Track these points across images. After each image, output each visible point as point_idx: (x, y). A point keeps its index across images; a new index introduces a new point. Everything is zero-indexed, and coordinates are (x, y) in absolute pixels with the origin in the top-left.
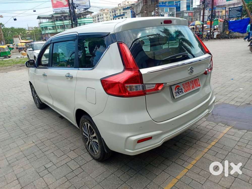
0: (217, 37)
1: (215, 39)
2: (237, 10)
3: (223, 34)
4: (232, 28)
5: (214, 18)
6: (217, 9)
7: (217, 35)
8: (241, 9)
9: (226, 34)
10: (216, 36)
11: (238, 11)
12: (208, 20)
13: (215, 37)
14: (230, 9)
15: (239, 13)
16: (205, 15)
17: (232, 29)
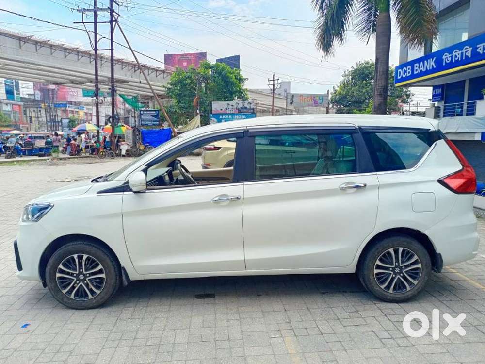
0: (127, 154)
1: (124, 156)
2: (151, 115)
3: (135, 150)
4: (148, 140)
5: (118, 123)
6: (69, 107)
7: (127, 151)
8: (158, 114)
9: (140, 150)
10: (125, 151)
11: (153, 116)
12: (106, 124)
13: (123, 152)
14: (142, 112)
15: (156, 119)
16: (101, 116)
17: (148, 143)
